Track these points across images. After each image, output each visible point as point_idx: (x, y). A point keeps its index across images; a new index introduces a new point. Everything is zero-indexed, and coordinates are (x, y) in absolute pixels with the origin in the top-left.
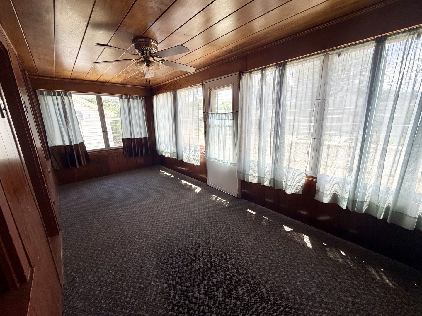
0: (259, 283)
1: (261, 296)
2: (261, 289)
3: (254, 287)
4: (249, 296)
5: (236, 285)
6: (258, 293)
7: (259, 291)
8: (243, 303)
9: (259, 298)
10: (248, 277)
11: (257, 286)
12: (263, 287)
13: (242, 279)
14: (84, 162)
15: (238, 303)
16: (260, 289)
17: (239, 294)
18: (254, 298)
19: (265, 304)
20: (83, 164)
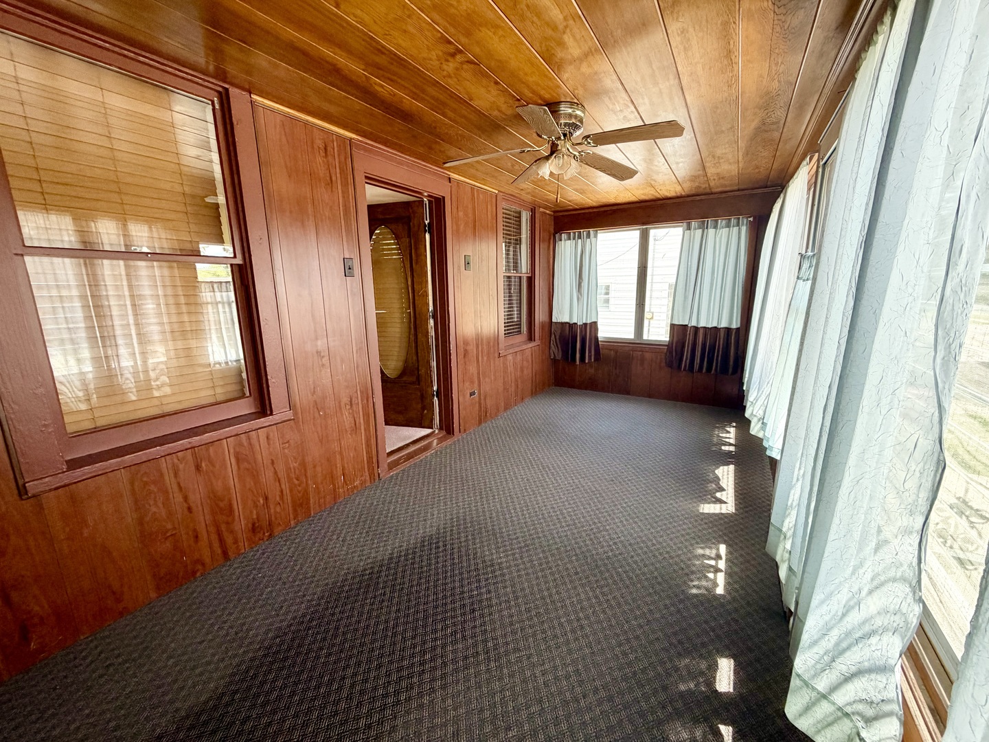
0: (395, 717)
1: (362, 723)
2: (381, 722)
3: (385, 704)
4: (362, 693)
5: (391, 662)
6: (369, 714)
7: (376, 718)
8: (348, 682)
9: (357, 719)
10: (412, 688)
11: (389, 712)
12: (387, 727)
13: (405, 673)
14: (590, 357)
15: (350, 672)
16: (379, 719)
17: (368, 672)
18: (357, 705)
19: (341, 733)
20: (587, 362)
